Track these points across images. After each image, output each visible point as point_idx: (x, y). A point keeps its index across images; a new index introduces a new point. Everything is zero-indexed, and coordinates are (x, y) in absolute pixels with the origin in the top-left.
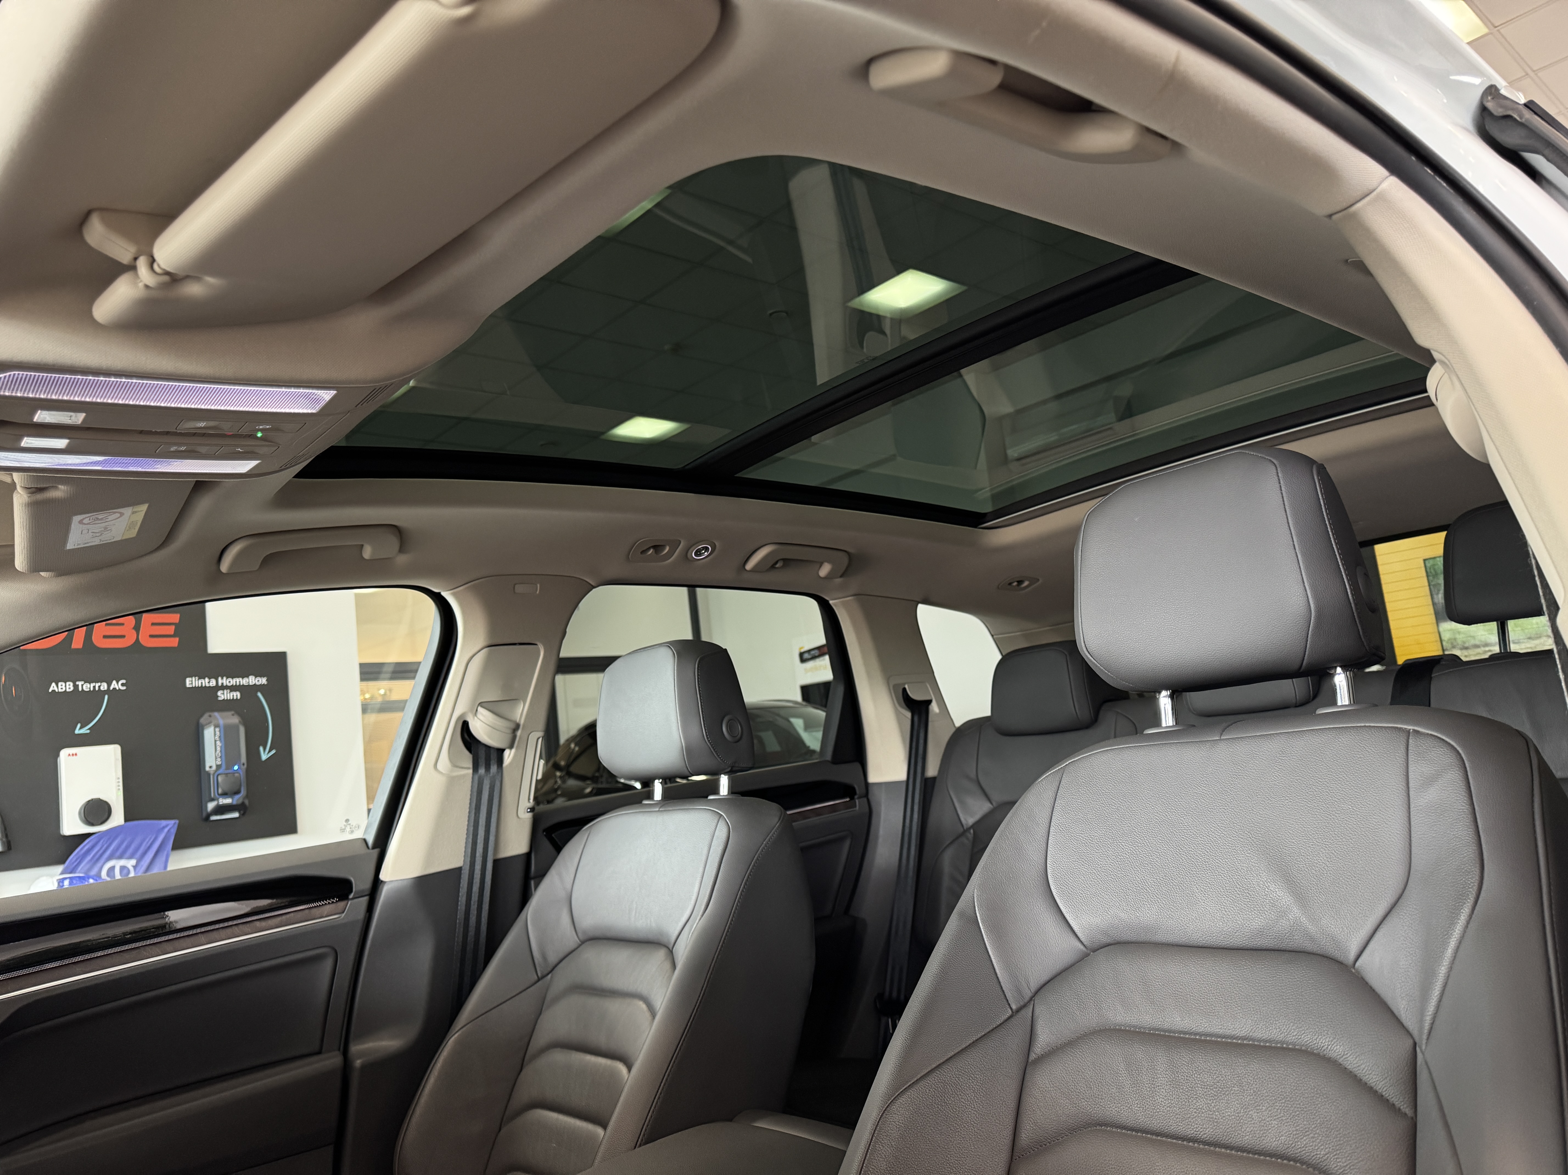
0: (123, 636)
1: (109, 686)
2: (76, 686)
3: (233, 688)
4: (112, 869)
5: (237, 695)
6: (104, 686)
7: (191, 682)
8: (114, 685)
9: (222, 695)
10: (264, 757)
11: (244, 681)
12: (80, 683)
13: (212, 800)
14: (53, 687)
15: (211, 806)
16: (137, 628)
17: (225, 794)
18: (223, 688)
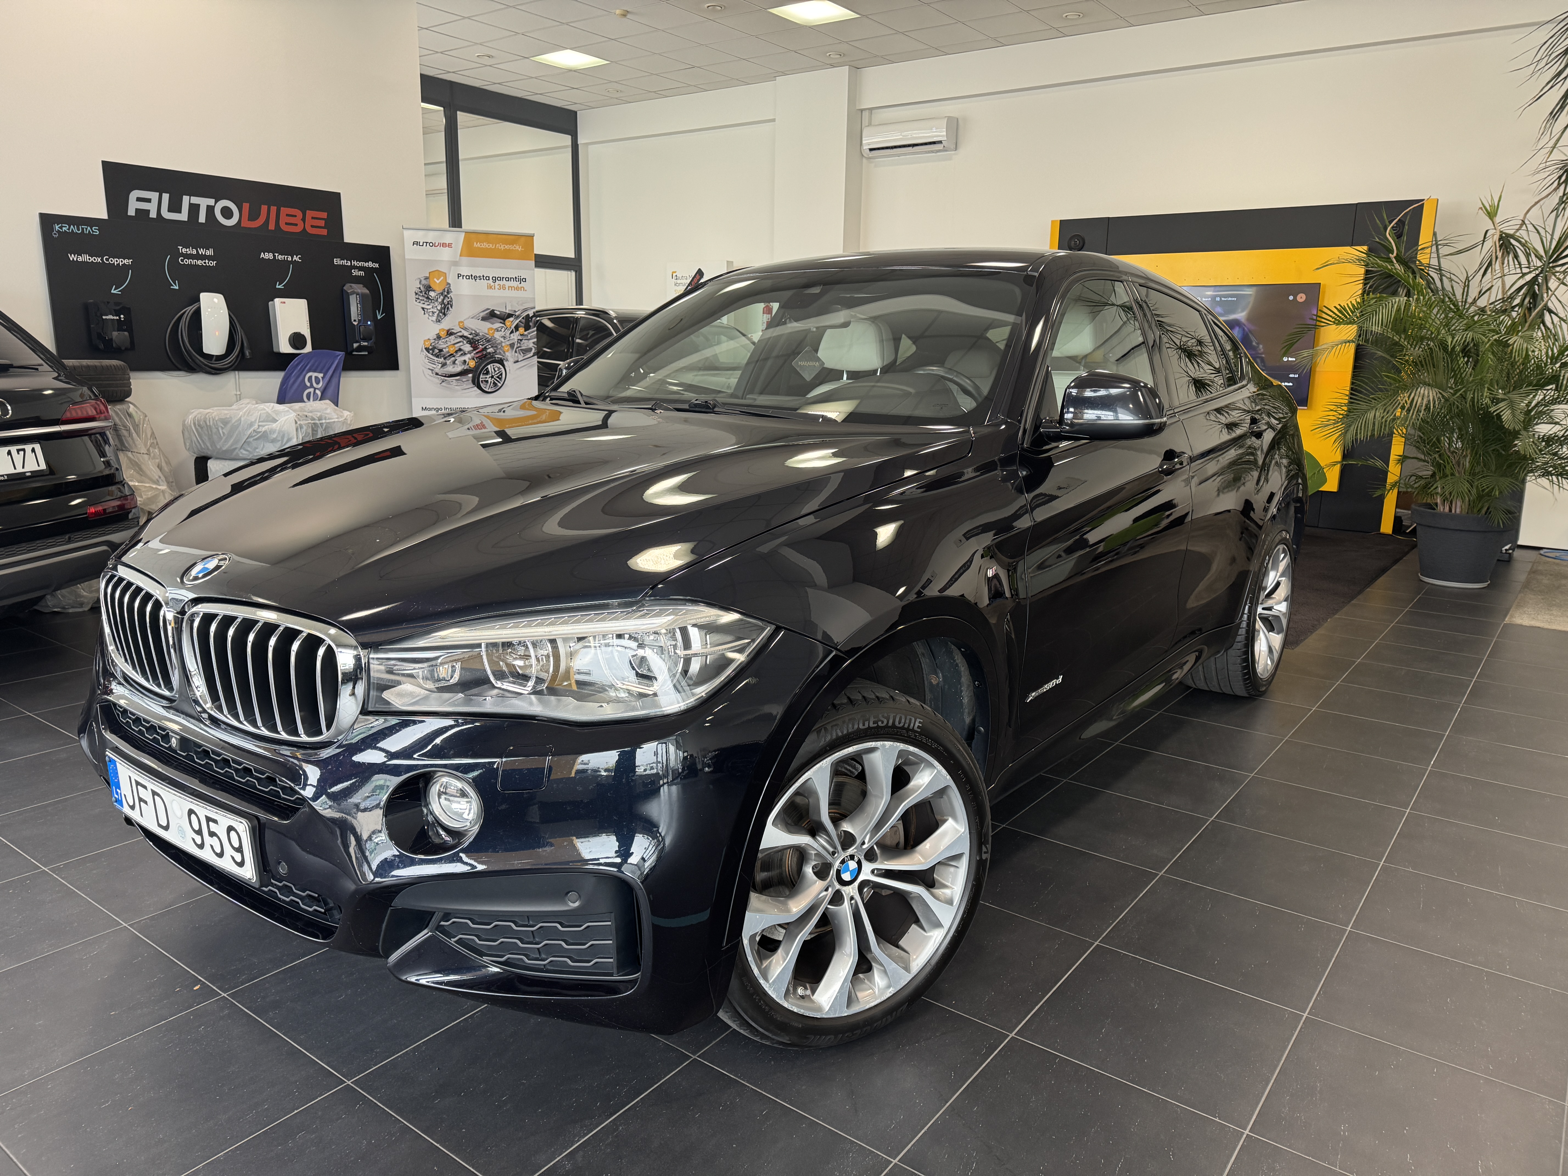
0: (296, 225)
1: (292, 259)
2: (274, 256)
3: (360, 269)
4: (310, 378)
5: (362, 273)
6: (290, 259)
7: (337, 262)
8: (295, 258)
9: (355, 273)
10: (379, 317)
11: (366, 265)
12: (277, 254)
13: (357, 342)
14: (262, 255)
15: (355, 345)
16: (304, 220)
17: (364, 340)
18: (355, 267)
